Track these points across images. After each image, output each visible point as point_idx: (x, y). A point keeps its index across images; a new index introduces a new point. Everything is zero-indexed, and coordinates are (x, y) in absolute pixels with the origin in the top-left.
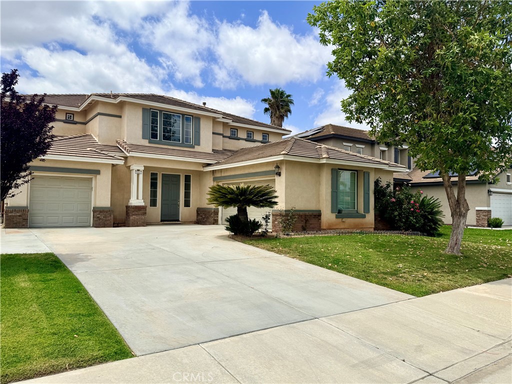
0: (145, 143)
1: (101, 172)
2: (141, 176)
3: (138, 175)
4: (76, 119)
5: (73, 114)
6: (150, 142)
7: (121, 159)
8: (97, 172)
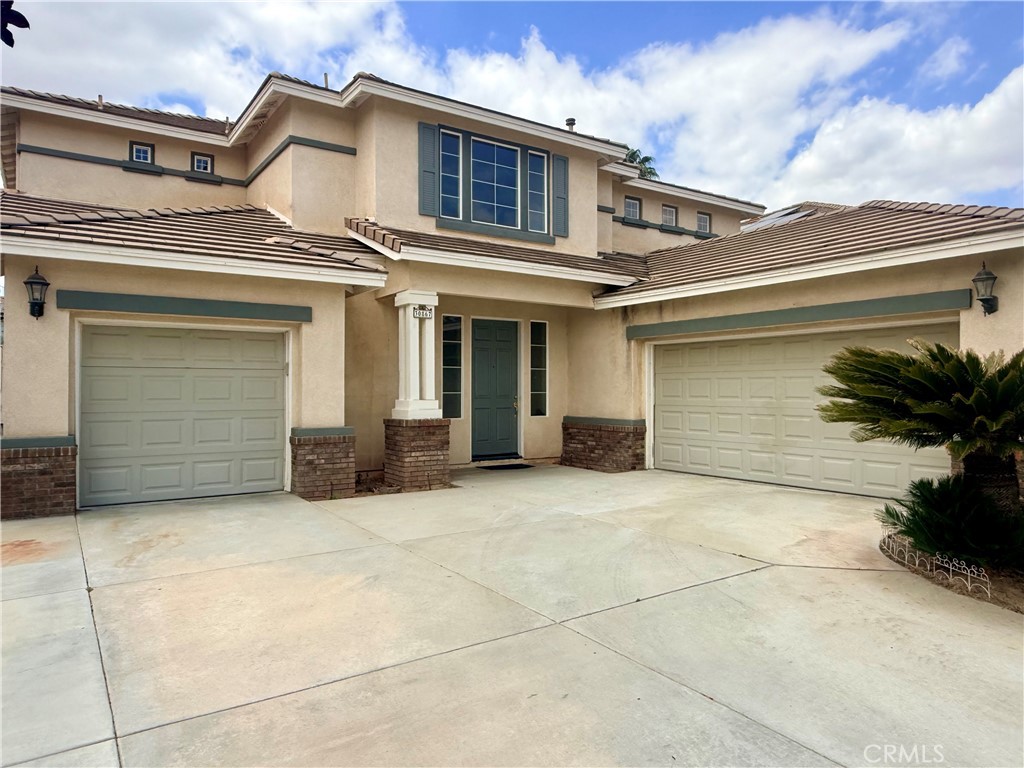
0: (428, 227)
1: (316, 314)
2: (430, 326)
3: (422, 321)
4: (222, 170)
5: (212, 158)
6: (440, 226)
7: (376, 271)
8: (304, 315)
